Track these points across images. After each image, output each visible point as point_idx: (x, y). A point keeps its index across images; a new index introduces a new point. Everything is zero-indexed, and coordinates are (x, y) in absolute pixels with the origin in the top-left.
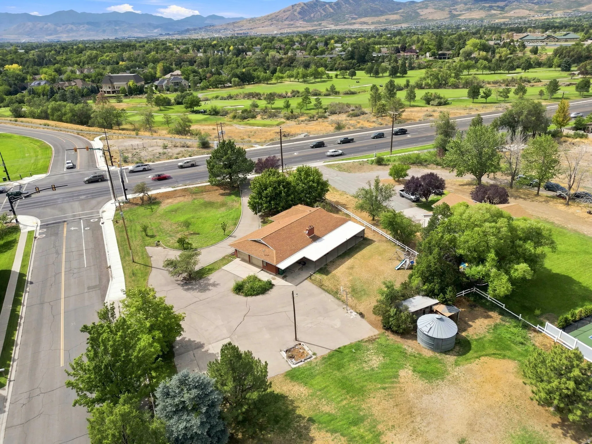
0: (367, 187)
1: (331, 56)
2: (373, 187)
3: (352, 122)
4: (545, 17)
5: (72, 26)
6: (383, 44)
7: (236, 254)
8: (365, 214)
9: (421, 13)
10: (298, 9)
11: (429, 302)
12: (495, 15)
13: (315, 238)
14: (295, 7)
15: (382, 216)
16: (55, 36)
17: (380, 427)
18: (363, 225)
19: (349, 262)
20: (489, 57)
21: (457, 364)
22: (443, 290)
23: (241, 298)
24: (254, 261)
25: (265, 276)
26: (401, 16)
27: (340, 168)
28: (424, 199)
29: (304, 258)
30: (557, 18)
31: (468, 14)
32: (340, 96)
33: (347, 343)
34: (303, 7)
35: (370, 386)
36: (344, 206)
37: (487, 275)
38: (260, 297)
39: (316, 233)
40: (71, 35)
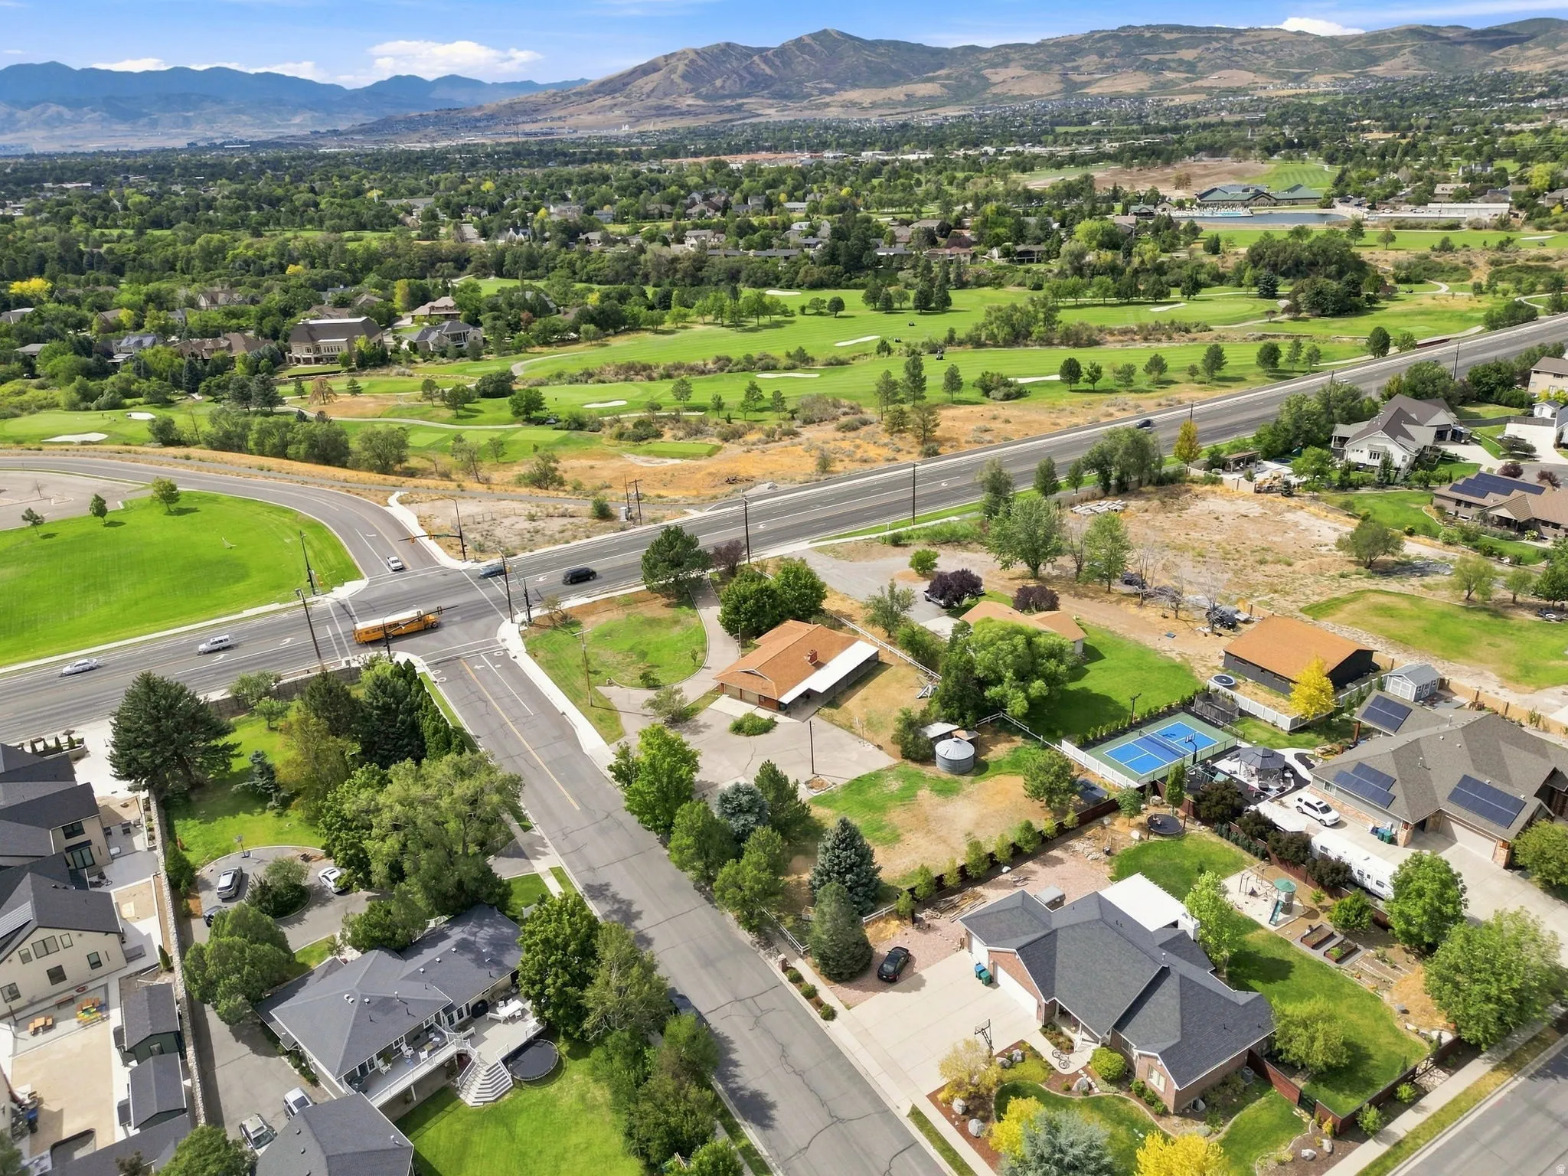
0: (879, 594)
1: (787, 253)
2: (887, 593)
3: (847, 445)
4: (1287, 91)
5: (61, 108)
6: (900, 205)
7: (722, 689)
8: (879, 630)
9: (995, 79)
10: (681, 68)
11: (948, 728)
12: (1173, 83)
13: (819, 666)
14: (673, 61)
15: (901, 631)
16: (13, 135)
17: (900, 831)
18: (875, 644)
19: (862, 693)
20: (1119, 262)
21: (972, 782)
22: (962, 716)
23: (741, 739)
24: (747, 697)
25: (764, 714)
26: (943, 86)
27: (835, 553)
28: (956, 604)
29: (809, 690)
30: (1318, 94)
31: (1105, 83)
32: (816, 371)
33: (865, 772)
34: (692, 61)
35: (890, 804)
36: (849, 617)
37: (1005, 696)
38: (764, 736)
39: (820, 658)
40: (58, 132)
